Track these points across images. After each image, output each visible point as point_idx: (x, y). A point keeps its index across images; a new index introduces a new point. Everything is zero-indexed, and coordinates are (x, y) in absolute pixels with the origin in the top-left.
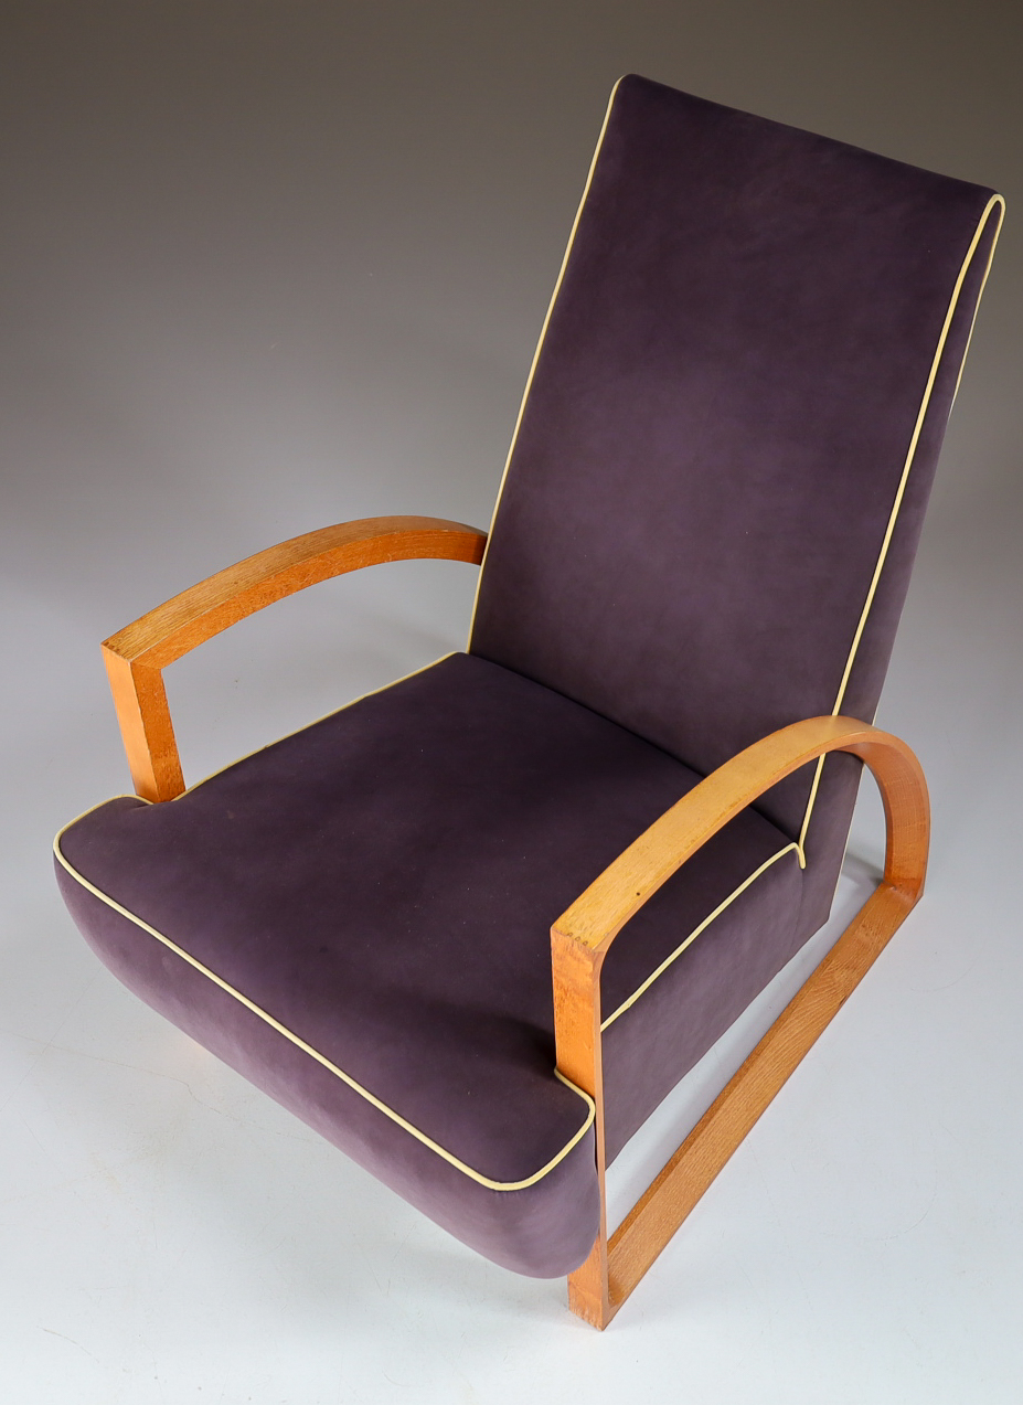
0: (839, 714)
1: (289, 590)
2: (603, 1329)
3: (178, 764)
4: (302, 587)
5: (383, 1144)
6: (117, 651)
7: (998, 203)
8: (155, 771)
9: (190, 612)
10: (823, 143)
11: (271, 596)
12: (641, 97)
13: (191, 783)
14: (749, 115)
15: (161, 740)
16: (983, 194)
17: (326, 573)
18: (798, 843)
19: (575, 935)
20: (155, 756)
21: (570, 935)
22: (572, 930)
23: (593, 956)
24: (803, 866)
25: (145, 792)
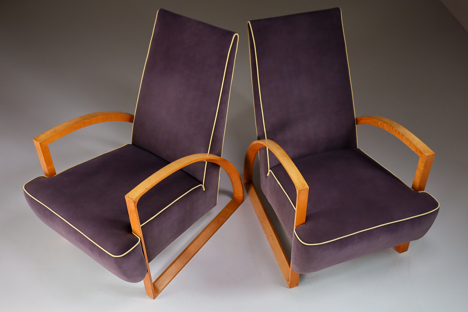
0: (209, 153)
1: (81, 127)
2: (154, 298)
3: (54, 168)
4: (84, 127)
5: (92, 249)
6: (37, 140)
7: (236, 36)
8: (48, 169)
9: (55, 132)
10: (200, 23)
11: (76, 128)
12: (164, 14)
13: (58, 172)
14: (185, 17)
15: (49, 161)
16: (232, 33)
17: (90, 123)
18: (202, 185)
19: (130, 197)
20: (48, 165)
21: (129, 197)
22: (129, 196)
23: (134, 202)
24: (204, 190)
25: (46, 175)
